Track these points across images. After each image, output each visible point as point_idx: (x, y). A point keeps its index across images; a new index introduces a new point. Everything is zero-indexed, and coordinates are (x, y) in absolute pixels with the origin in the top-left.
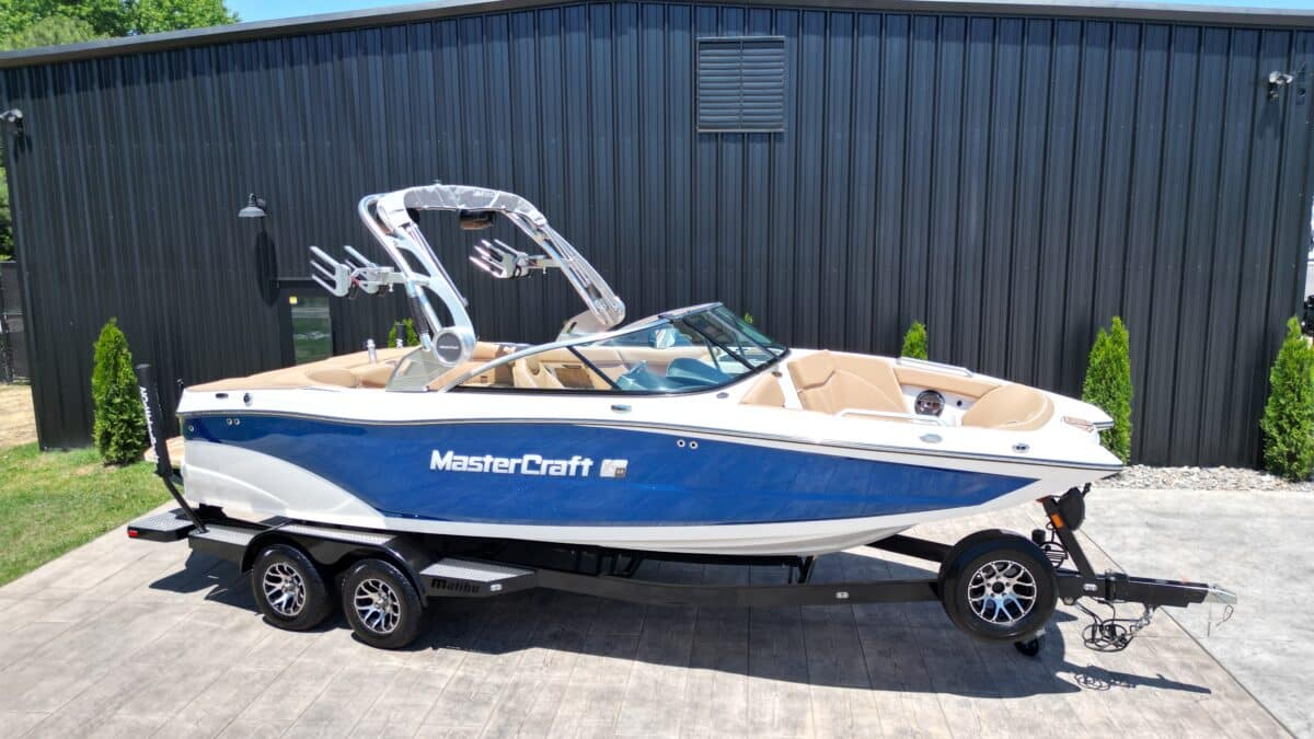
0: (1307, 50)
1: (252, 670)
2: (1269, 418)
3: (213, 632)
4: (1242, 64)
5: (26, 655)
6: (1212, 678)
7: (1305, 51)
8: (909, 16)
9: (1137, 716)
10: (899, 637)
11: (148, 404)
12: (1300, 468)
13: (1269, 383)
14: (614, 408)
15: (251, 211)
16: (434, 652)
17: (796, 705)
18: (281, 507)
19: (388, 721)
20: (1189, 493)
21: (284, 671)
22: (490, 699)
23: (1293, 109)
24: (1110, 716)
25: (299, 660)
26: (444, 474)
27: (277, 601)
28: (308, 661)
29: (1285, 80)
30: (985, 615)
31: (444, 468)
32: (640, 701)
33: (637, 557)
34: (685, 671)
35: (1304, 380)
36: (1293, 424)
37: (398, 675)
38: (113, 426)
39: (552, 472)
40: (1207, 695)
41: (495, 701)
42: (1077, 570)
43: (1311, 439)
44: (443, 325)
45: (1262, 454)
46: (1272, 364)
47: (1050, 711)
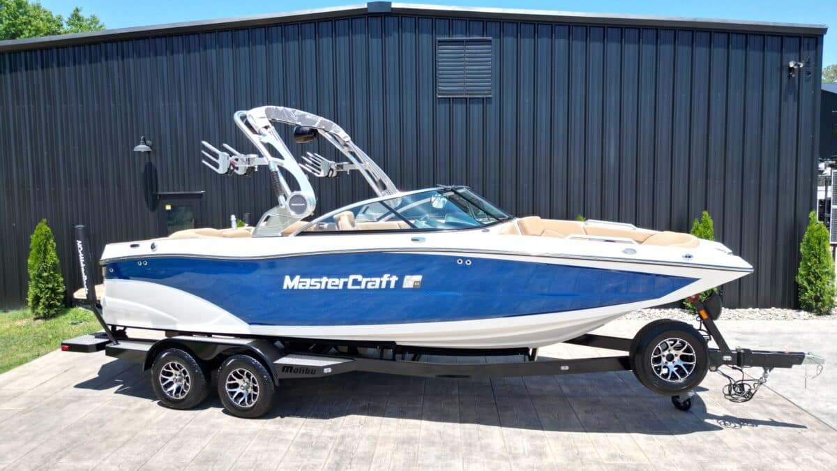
0: (810, 47)
1: (155, 433)
2: (801, 275)
3: (124, 412)
4: (772, 57)
6: (805, 420)
7: (808, 49)
8: (569, 26)
9: (764, 442)
10: (596, 403)
11: (82, 252)
12: (823, 306)
13: (800, 254)
14: (413, 240)
15: (142, 148)
16: (282, 419)
17: (538, 442)
18: (174, 323)
19: (256, 460)
20: (757, 322)
21: (177, 433)
22: (326, 445)
23: (804, 85)
24: (747, 442)
25: (187, 427)
26: (293, 292)
27: (169, 390)
28: (193, 427)
29: (799, 66)
30: (663, 376)
31: (293, 287)
32: (430, 442)
33: (416, 353)
34: (458, 425)
35: (822, 250)
36: (818, 278)
37: (261, 433)
38: (41, 292)
39: (369, 286)
40: (805, 429)
41: (330, 446)
42: (718, 348)
43: (828, 288)
44: (292, 190)
45: (798, 298)
46: (800, 241)
47: (708, 442)
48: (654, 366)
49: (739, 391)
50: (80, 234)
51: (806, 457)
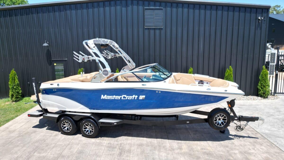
0: (265, 12)
1: (62, 144)
2: (259, 86)
3: (51, 136)
4: (253, 15)
5: (8, 143)
6: (258, 136)
7: (265, 13)
8: (188, 4)
9: (246, 143)
10: (196, 131)
11: (35, 86)
12: (265, 96)
13: (259, 79)
14: (143, 85)
15: (45, 44)
16: (101, 138)
17: (180, 145)
18: (65, 108)
19: (96, 152)
20: (245, 101)
21: (69, 143)
22: (116, 147)
23: (263, 24)
24: (241, 143)
25: (72, 141)
26: (104, 100)
27: (65, 129)
29: (262, 18)
30: (217, 125)
31: (104, 98)
32: (148, 146)
33: (141, 116)
34: (155, 139)
35: (266, 78)
36: (264, 87)
37: (95, 143)
38: (14, 93)
39: (129, 99)
40: (258, 139)
41: (117, 147)
42: (233, 115)
43: (267, 90)
44: (103, 68)
45: (258, 93)
46: (260, 75)
47: (230, 143)
48: (215, 122)
49: (239, 128)
50: (34, 81)
51: (258, 148)
